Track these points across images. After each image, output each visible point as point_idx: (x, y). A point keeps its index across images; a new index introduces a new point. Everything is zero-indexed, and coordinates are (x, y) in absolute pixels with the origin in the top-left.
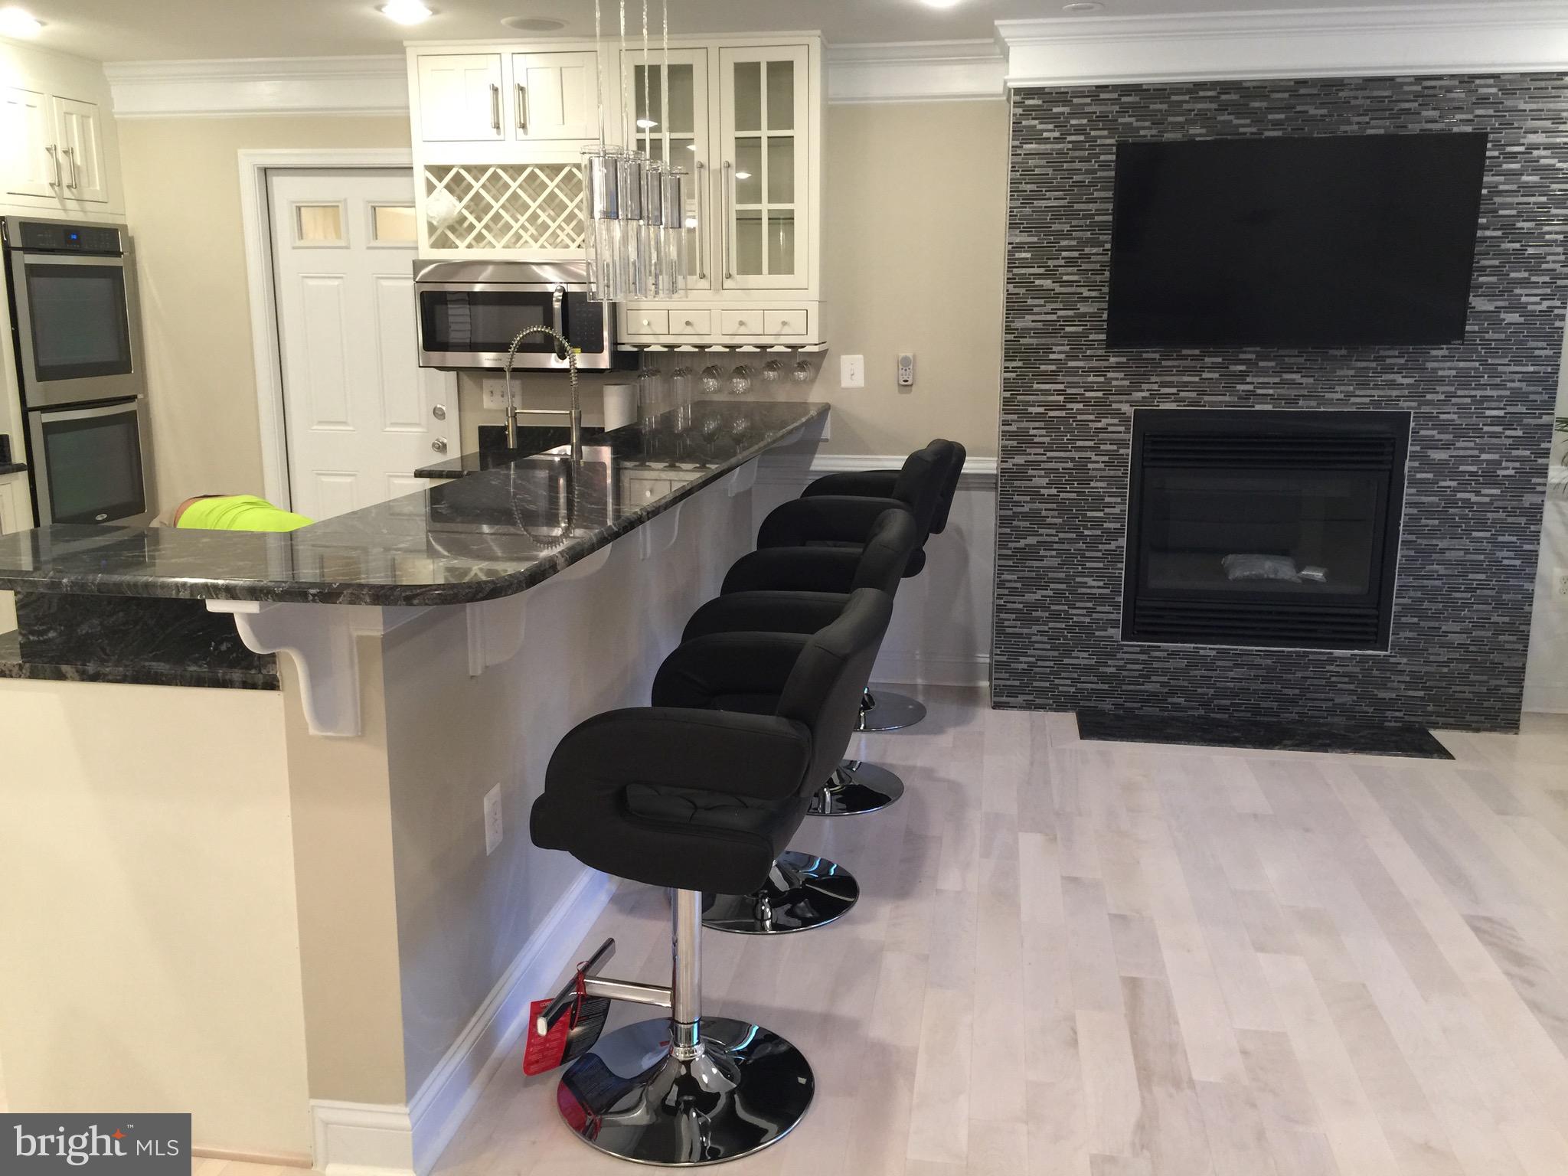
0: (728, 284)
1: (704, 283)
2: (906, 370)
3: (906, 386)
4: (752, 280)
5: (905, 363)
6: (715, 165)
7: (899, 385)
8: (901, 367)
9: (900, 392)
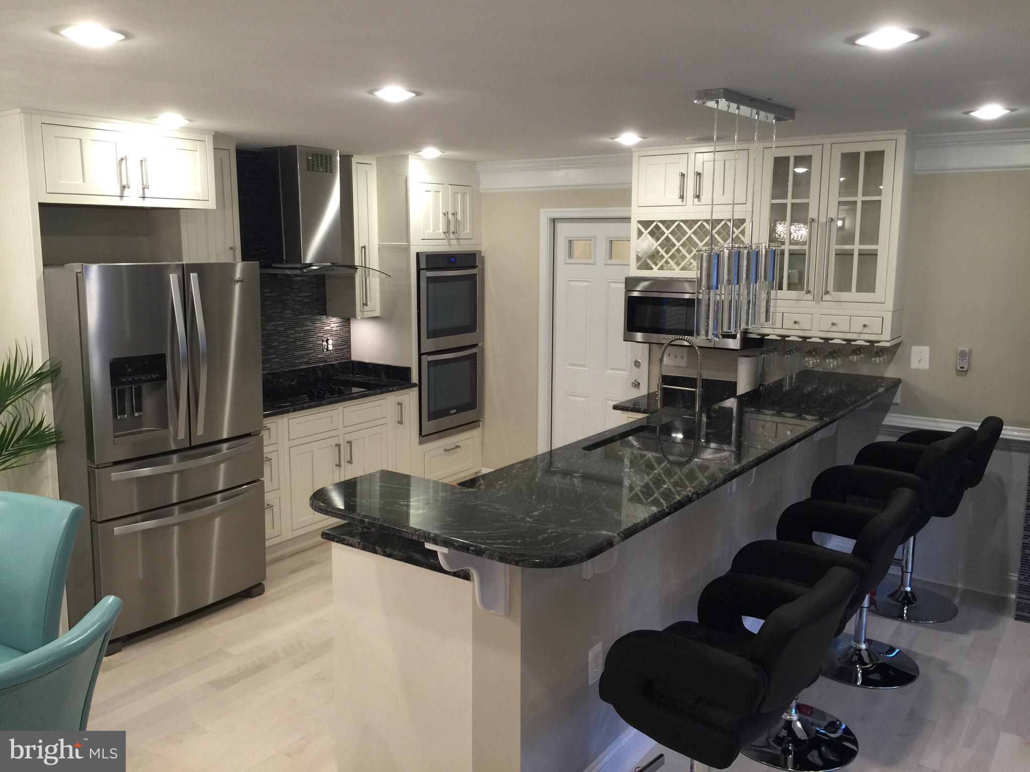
0: (826, 297)
1: (809, 297)
2: (962, 360)
3: (962, 372)
4: (844, 296)
5: (963, 354)
6: (823, 219)
7: (957, 370)
8: (959, 358)
9: (958, 375)
